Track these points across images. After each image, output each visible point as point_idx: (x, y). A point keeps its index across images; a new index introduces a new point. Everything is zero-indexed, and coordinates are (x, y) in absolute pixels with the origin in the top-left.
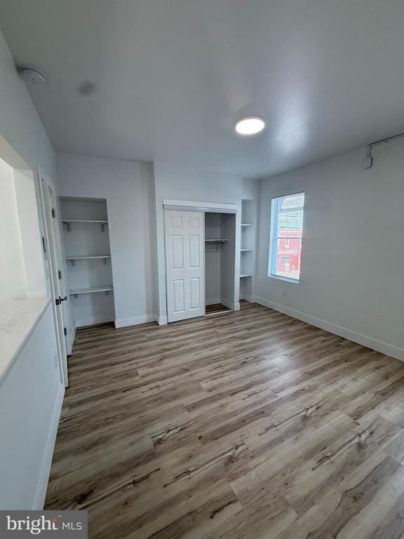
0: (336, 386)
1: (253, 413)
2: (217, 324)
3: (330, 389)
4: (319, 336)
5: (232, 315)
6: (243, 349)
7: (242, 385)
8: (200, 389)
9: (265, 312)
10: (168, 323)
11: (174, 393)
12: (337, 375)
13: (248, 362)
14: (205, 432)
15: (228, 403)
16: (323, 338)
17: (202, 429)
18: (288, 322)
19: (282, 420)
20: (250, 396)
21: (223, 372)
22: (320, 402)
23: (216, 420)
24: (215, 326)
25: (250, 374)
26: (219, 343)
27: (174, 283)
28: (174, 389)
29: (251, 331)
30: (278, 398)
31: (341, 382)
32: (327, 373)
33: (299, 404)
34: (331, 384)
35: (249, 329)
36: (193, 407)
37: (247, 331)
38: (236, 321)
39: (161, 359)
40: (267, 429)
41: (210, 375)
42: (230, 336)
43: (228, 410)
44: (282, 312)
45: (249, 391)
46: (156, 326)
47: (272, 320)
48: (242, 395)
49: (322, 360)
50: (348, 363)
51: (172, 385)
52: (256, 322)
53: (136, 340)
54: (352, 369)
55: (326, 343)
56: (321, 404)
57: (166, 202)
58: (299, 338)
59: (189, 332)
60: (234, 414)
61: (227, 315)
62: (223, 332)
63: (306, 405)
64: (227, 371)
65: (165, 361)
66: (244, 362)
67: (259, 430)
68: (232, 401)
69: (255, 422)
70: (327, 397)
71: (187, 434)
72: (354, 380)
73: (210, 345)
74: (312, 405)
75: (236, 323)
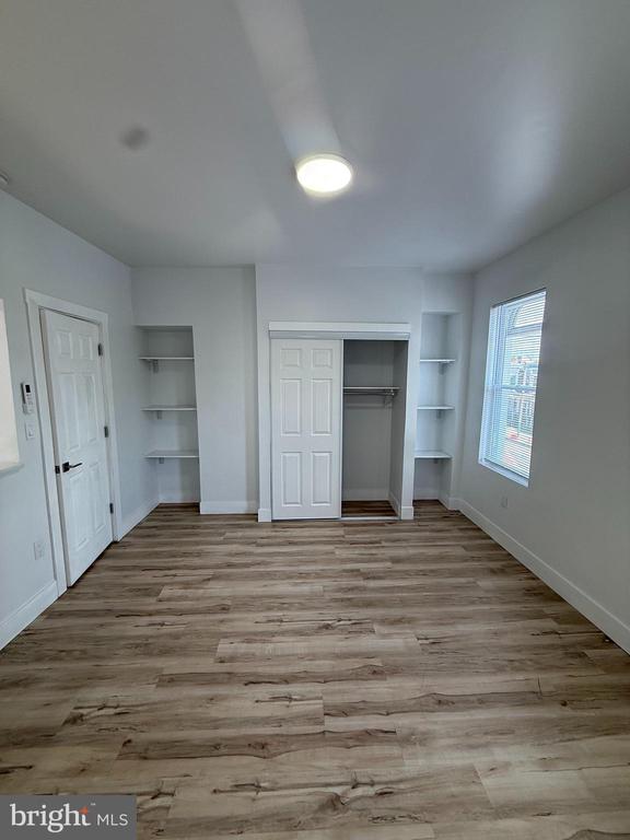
0: (479, 760)
1: (245, 737)
2: (347, 537)
3: (459, 759)
4: (546, 616)
6: (349, 599)
7: (282, 670)
8: (212, 650)
9: (460, 534)
10: (273, 521)
11: (171, 643)
12: (505, 732)
13: (333, 628)
14: (143, 736)
15: (224, 698)
16: (550, 624)
17: (145, 728)
18: (492, 565)
19: (283, 782)
20: (275, 699)
21: (273, 634)
22: (401, 781)
23: (179, 722)
24: (341, 542)
25: (314, 655)
26: (319, 575)
27: (284, 457)
28: (176, 636)
29: (399, 567)
30: (322, 729)
31: (500, 755)
32: (481, 715)
33: (348, 763)
34: (471, 747)
35: (396, 560)
36: (172, 680)
37: (389, 564)
38: (386, 541)
39: (209, 580)
40: (239, 787)
41: (252, 630)
42: (349, 566)
43: (215, 712)
44: (496, 539)
45: (282, 689)
46: (253, 522)
47: (460, 552)
48: (263, 691)
49: (500, 678)
50: (568, 712)
51: (182, 628)
52: (421, 551)
53: (209, 539)
54: (562, 731)
55: (547, 640)
56: (402, 786)
57: (273, 326)
58: (486, 607)
59: (291, 543)
60: (216, 723)
61: (382, 525)
62: (344, 556)
63: (363, 773)
64: (283, 633)
65: (211, 584)
66: (327, 627)
67: (225, 781)
68: (236, 697)
69: (235, 758)
70: (429, 777)
71: (116, 726)
72: (546, 764)
73: (301, 575)
74: (376, 779)
75: (384, 544)
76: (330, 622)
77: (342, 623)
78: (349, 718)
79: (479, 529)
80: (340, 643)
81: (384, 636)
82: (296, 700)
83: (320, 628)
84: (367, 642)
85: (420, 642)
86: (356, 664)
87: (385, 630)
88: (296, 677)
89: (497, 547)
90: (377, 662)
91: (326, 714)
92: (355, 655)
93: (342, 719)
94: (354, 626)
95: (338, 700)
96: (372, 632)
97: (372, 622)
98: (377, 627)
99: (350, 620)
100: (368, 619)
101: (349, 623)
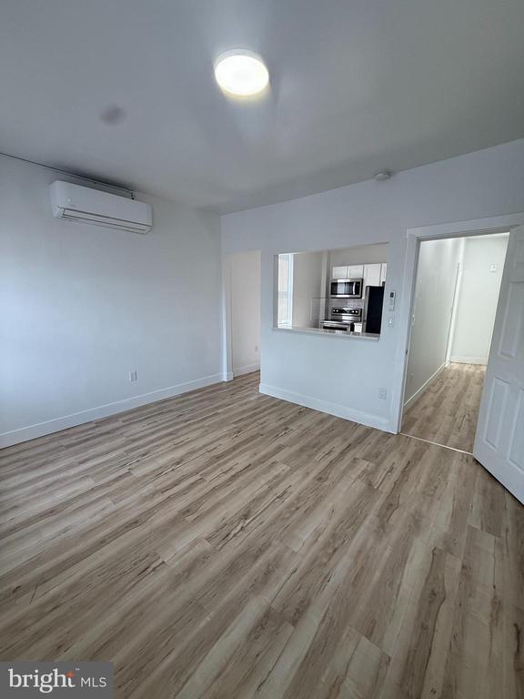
8: (286, 462)
13: (240, 519)
15: (251, 457)
20: (231, 469)
25: (235, 495)
30: (199, 474)
36: (280, 448)
41: (286, 482)
76: (247, 521)
77: (239, 528)
80: (225, 512)
81: (196, 542)
83: (249, 512)
84: (207, 527)
85: (160, 561)
87: (199, 549)
90: (190, 518)
92: (209, 512)
94: (227, 532)
96: (208, 539)
97: (215, 548)
98: (208, 545)
99: (235, 535)
100: (221, 548)
101: (233, 533)
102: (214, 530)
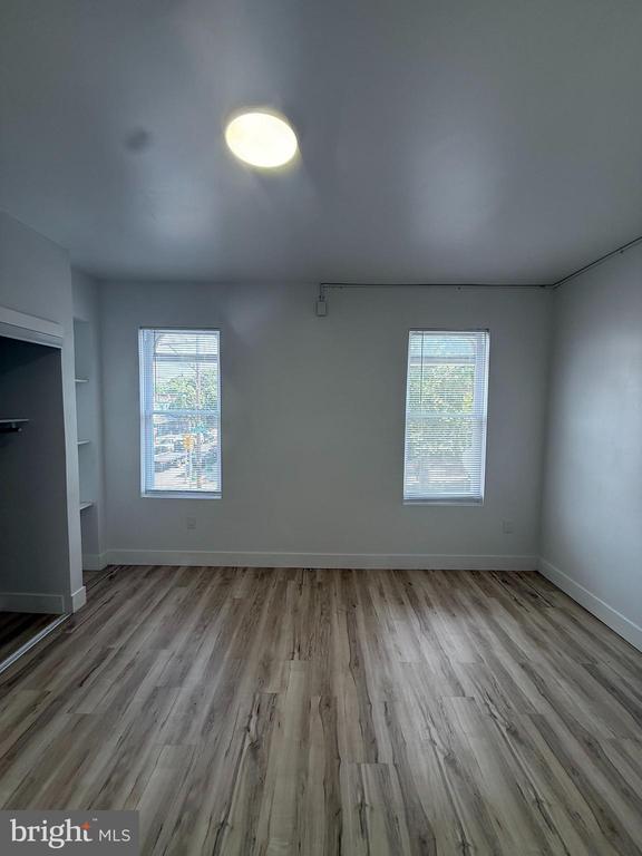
2: (55, 687)
4: (285, 582)
5: (79, 631)
6: (212, 711)
13: (259, 739)
16: (293, 583)
18: (216, 581)
24: (61, 700)
25: (299, 770)
30: (391, 767)
37: (165, 654)
44: (186, 563)
45: (349, 817)
50: (359, 607)
55: (306, 592)
63: (423, 734)
66: (255, 747)
74: (425, 726)
75: (117, 646)
76: (248, 742)
77: (252, 727)
78: (378, 737)
79: (157, 567)
81: (284, 685)
82: (363, 797)
83: (255, 756)
84: (289, 705)
85: (296, 659)
86: (316, 723)
87: (275, 683)
88: (332, 797)
89: (193, 569)
90: (315, 701)
91: (377, 762)
93: (379, 745)
94: (263, 714)
95: (359, 746)
96: (275, 696)
97: (261, 693)
98: (269, 690)
99: (251, 717)
100: (254, 697)
101: (255, 718)
102: (277, 707)
